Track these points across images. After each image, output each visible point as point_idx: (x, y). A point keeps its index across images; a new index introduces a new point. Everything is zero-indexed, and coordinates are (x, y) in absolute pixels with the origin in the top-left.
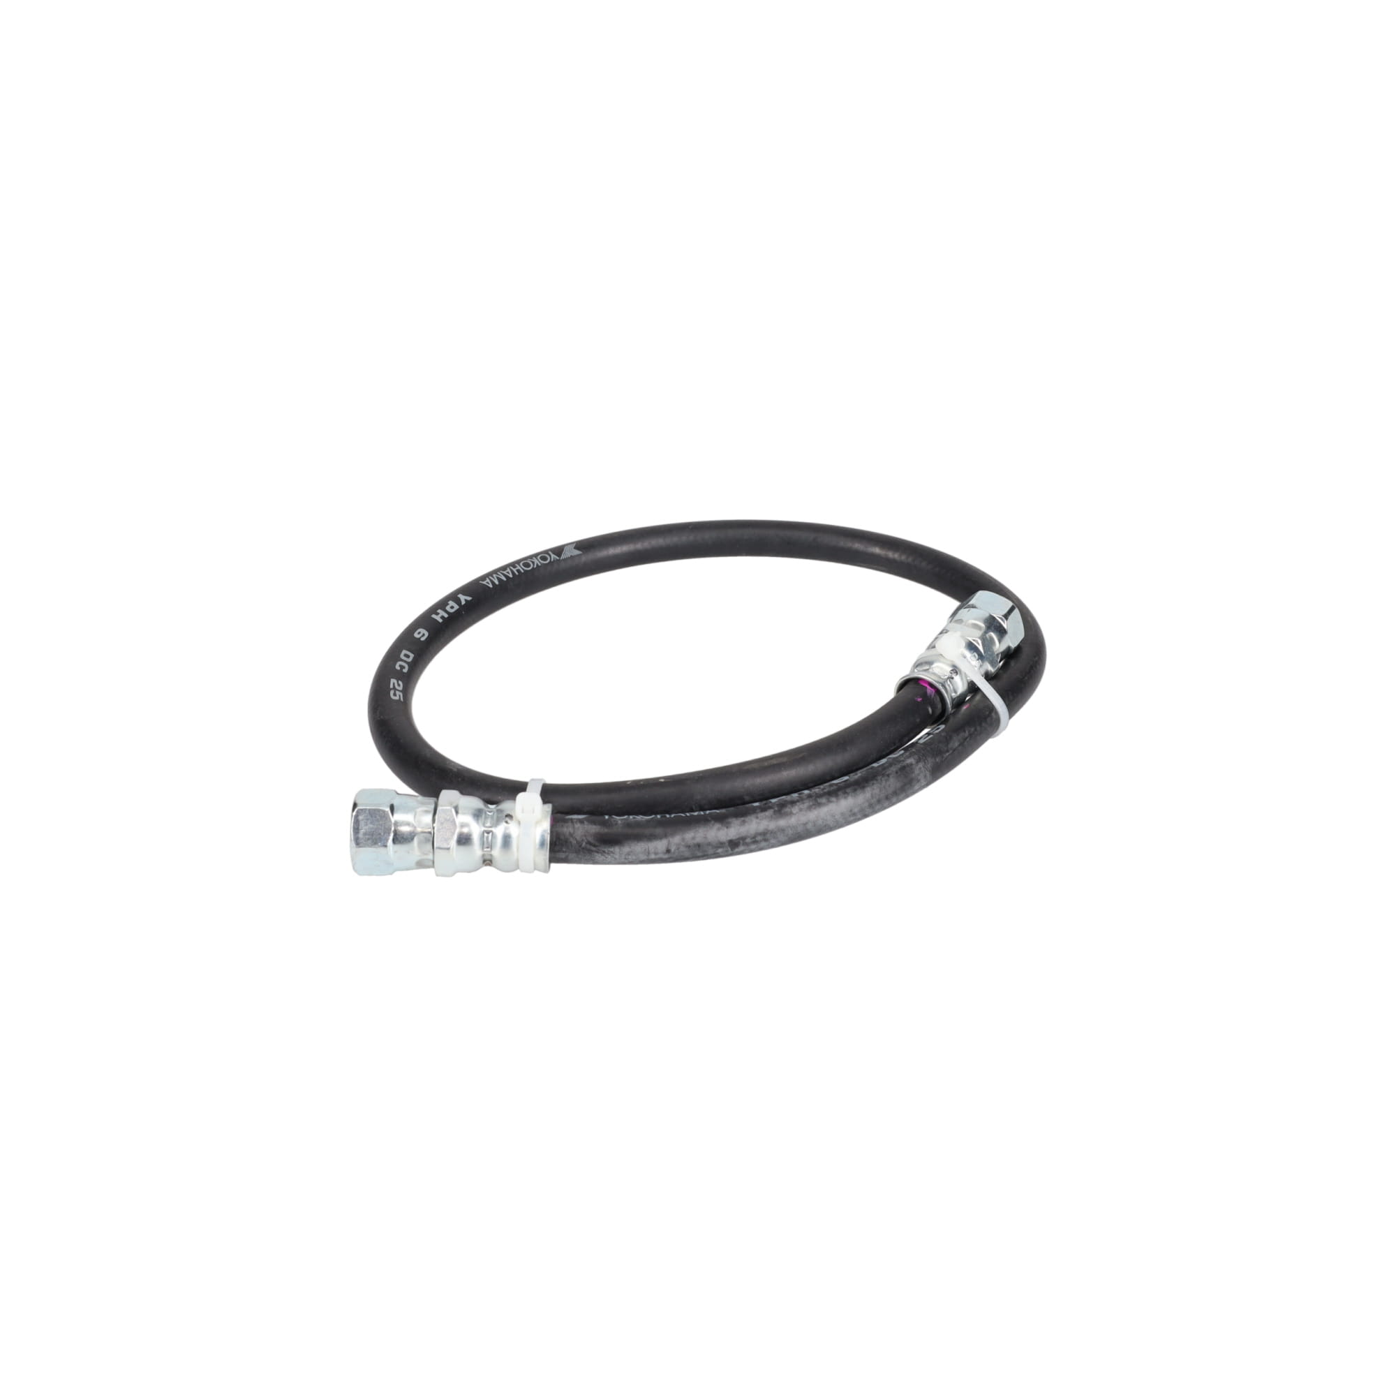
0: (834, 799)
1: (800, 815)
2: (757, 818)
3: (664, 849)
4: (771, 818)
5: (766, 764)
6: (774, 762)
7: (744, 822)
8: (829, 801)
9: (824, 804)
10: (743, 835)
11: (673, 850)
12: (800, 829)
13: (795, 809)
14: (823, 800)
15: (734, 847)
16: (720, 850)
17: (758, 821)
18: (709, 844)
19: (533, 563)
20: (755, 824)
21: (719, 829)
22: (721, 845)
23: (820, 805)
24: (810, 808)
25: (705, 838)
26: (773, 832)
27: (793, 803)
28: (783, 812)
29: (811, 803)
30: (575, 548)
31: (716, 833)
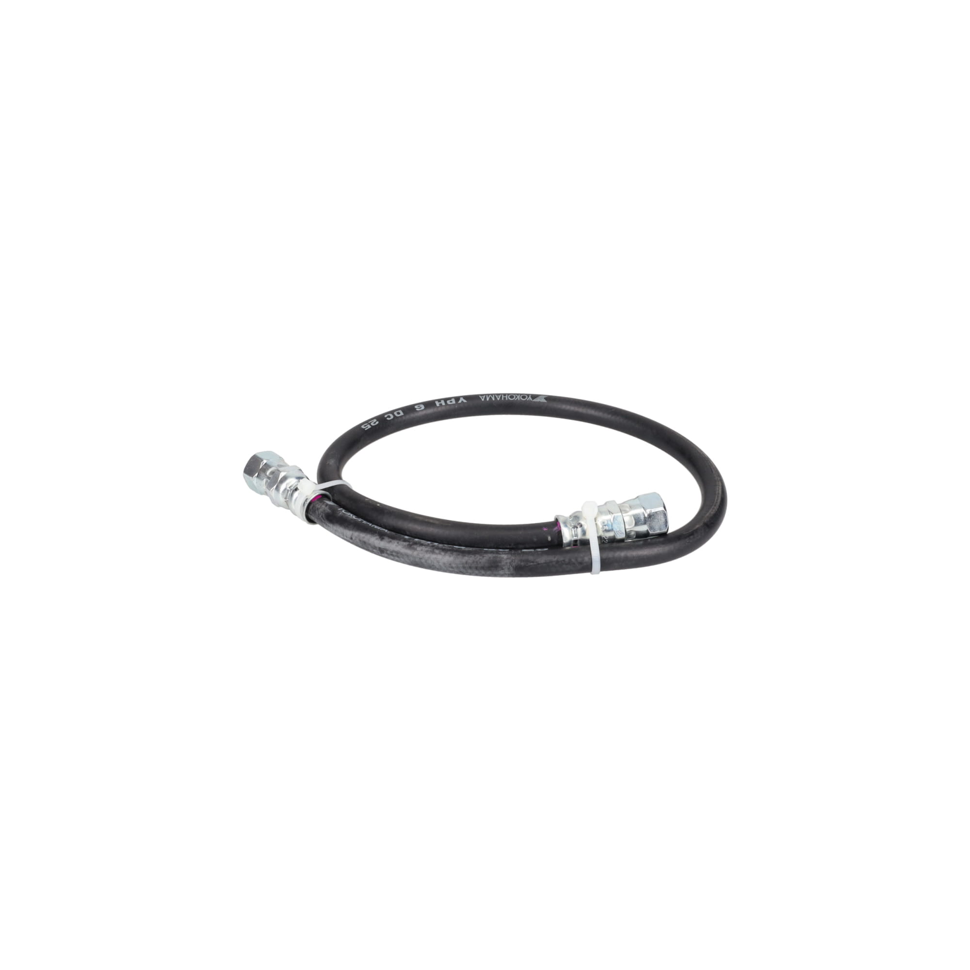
0: (443, 553)
1: (420, 552)
2: (398, 543)
3: (350, 536)
4: (404, 547)
5: (426, 520)
6: (431, 521)
7: (391, 541)
8: (440, 554)
9: (436, 554)
10: (387, 548)
11: (353, 538)
12: (417, 560)
13: (419, 548)
14: (437, 551)
15: (381, 552)
16: (374, 550)
17: (397, 544)
18: (370, 544)
19: (516, 397)
20: (394, 546)
21: (377, 539)
22: (375, 548)
23: (433, 552)
24: (427, 551)
25: (369, 540)
26: (401, 554)
27: (422, 545)
28: (412, 546)
29: (430, 550)
30: (545, 398)
31: (374, 540)
